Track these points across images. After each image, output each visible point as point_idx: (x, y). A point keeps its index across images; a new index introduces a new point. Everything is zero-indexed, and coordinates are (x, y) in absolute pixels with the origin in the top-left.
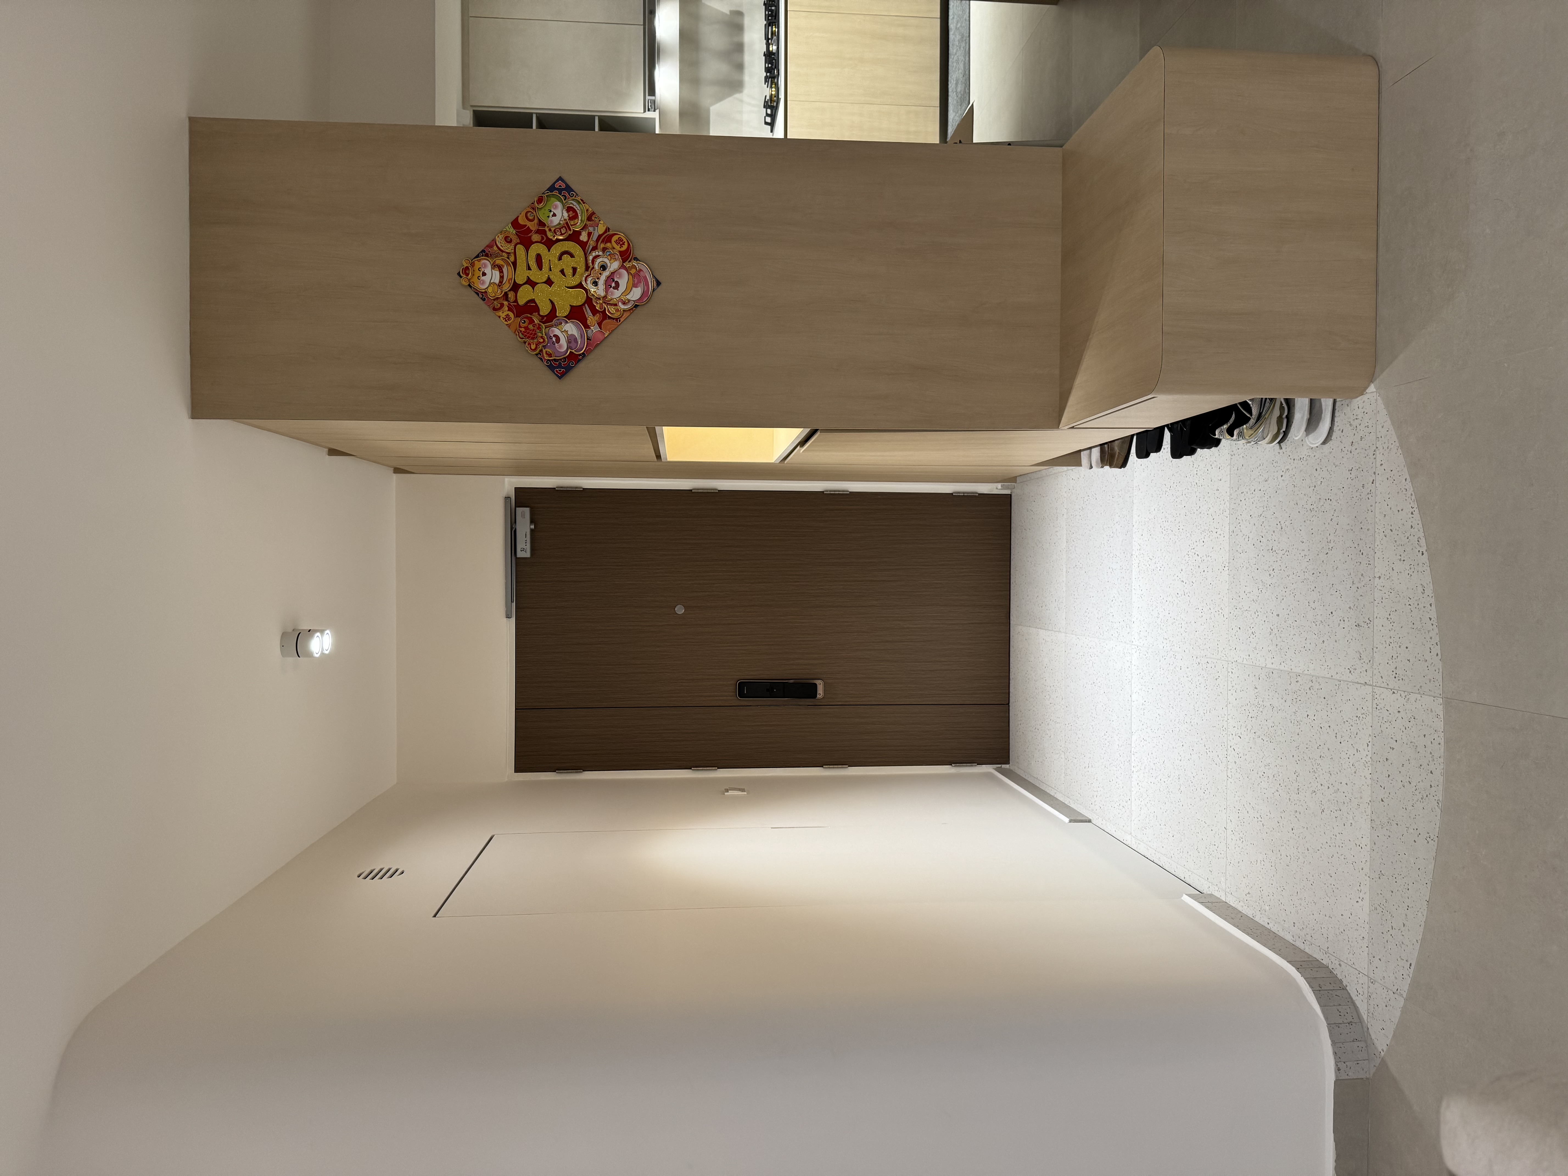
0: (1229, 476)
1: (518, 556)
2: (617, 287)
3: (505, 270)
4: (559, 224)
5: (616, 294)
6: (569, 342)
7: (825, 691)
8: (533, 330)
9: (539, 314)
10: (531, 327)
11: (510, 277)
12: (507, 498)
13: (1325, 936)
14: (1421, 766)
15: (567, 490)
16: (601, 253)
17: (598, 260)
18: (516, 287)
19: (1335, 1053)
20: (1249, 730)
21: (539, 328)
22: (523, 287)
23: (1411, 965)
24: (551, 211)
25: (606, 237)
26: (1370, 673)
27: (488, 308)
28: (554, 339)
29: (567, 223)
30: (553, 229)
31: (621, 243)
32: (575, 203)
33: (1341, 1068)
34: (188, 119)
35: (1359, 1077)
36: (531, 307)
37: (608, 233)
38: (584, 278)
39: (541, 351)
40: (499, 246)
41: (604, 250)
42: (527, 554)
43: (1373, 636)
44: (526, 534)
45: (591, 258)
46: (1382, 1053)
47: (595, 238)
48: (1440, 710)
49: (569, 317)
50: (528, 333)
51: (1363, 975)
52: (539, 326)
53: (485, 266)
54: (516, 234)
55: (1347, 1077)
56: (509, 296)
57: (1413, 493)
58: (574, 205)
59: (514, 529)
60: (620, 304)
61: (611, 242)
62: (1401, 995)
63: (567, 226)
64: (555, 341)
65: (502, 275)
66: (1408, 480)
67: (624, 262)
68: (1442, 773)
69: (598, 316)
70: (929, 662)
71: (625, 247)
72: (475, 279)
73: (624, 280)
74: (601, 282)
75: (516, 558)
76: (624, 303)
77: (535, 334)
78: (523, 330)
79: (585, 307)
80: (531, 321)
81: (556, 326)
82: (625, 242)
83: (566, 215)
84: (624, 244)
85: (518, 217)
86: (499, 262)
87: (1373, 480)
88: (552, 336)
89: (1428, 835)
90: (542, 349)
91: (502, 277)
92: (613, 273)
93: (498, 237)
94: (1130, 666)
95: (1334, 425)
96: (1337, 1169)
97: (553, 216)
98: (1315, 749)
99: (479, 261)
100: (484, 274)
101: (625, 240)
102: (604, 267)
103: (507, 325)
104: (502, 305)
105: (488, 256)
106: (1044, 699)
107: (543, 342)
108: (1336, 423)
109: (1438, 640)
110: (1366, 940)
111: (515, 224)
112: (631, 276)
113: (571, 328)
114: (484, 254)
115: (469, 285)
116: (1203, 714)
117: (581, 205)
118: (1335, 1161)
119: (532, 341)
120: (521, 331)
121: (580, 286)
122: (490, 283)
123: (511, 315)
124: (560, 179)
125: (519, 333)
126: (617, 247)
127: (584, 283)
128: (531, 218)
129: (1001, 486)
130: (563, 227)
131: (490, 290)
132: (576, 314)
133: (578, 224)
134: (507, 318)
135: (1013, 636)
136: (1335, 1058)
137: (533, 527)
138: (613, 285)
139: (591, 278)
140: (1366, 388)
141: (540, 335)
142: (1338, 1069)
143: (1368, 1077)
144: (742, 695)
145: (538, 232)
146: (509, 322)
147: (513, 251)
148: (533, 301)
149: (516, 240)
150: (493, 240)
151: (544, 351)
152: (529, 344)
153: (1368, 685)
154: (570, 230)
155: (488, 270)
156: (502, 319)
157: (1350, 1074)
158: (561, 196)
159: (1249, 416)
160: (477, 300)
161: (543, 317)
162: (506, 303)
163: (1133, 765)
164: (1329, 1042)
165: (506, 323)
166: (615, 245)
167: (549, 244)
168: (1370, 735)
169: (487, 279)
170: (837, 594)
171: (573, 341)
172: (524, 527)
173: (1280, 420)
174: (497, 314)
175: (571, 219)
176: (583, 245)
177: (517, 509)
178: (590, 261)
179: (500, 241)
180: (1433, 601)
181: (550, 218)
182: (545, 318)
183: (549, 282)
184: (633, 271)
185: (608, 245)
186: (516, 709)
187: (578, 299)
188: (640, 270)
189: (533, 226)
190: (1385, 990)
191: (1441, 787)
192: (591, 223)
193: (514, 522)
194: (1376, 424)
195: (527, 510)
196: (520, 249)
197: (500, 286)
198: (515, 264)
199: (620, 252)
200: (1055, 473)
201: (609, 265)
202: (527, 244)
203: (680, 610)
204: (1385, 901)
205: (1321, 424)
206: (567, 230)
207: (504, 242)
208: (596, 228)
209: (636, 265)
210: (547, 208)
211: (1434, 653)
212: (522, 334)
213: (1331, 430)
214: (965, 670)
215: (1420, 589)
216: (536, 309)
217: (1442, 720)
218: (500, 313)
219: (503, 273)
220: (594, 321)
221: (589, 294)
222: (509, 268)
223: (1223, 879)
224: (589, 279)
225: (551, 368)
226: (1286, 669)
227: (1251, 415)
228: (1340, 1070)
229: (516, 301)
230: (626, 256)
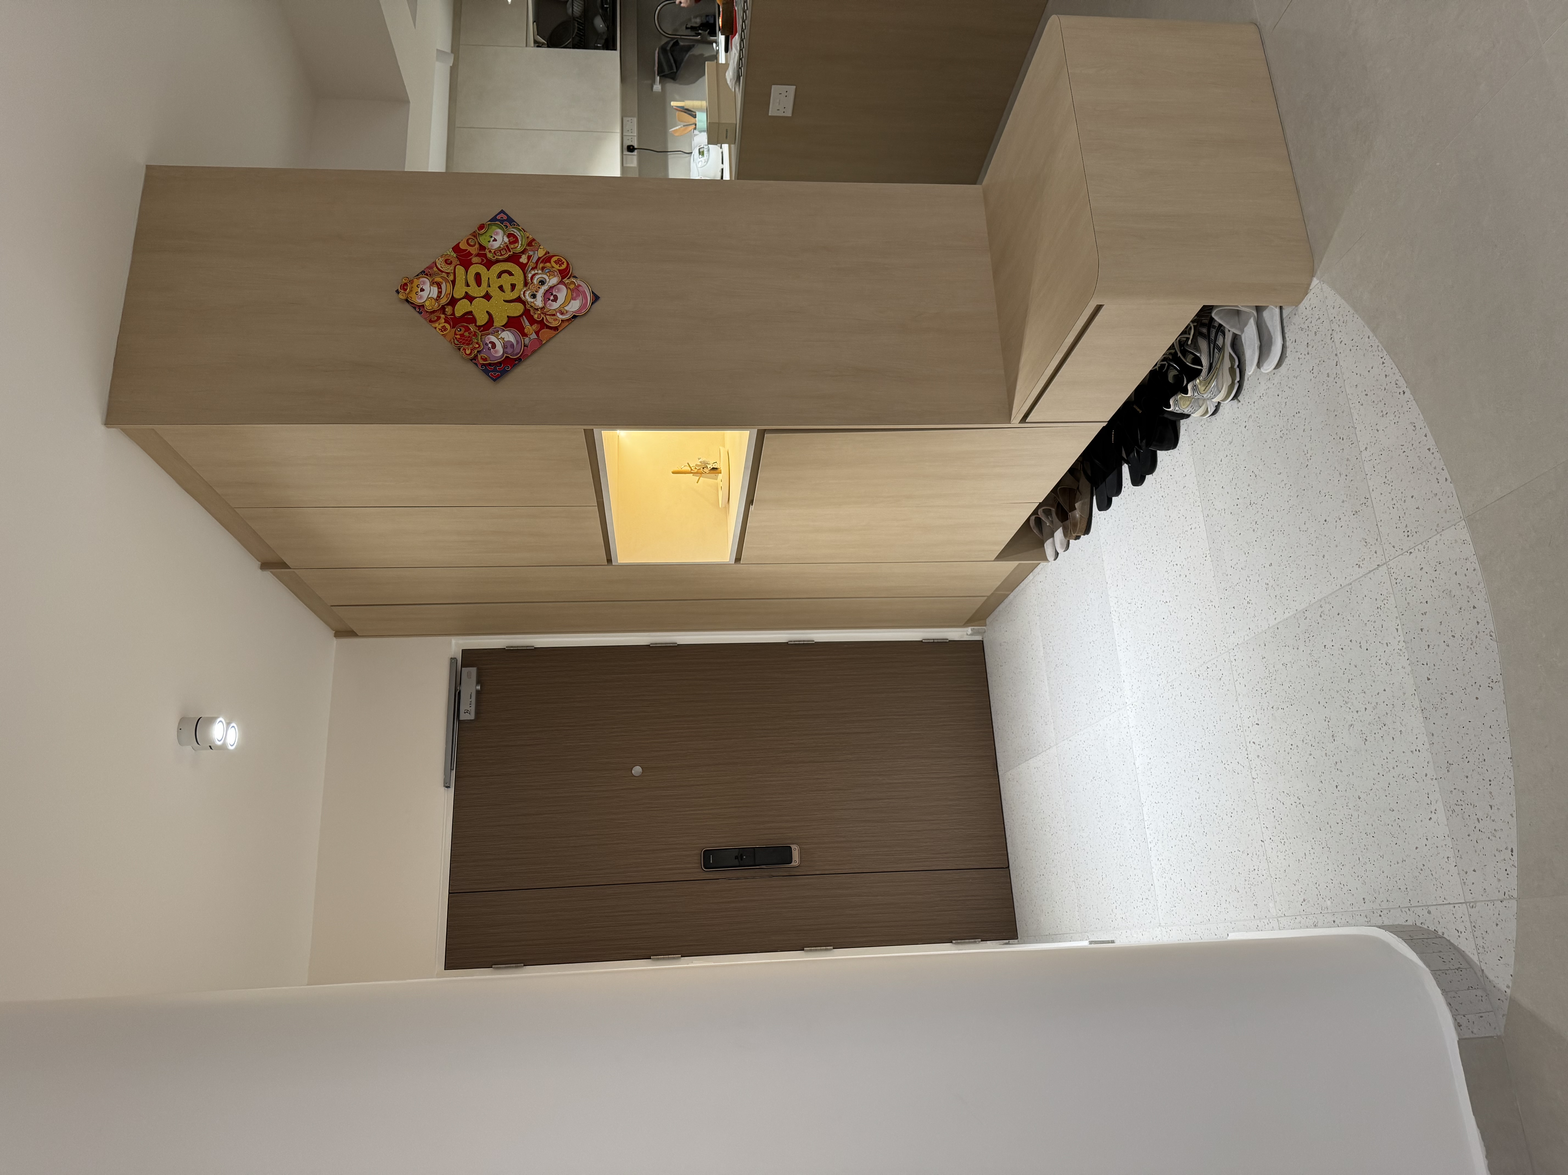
0: (1193, 466)
1: (462, 718)
2: (556, 299)
3: (443, 286)
4: (500, 247)
5: (555, 306)
6: (505, 347)
7: (801, 858)
8: (469, 337)
9: (476, 325)
10: (467, 334)
11: (448, 292)
12: (453, 660)
13: (1403, 888)
14: (1460, 609)
15: (518, 649)
16: (540, 272)
17: (537, 277)
18: (453, 302)
19: (1449, 1004)
20: (1266, 709)
21: (475, 335)
22: (461, 301)
23: (1512, 851)
24: (492, 237)
25: (547, 259)
26: (1380, 552)
27: (423, 320)
28: (490, 345)
29: (507, 246)
30: (493, 251)
31: (560, 263)
32: (515, 231)
33: (1461, 1023)
34: (145, 166)
35: (1487, 1035)
36: (469, 318)
37: (547, 255)
38: (522, 293)
39: (476, 356)
40: (439, 267)
41: (543, 269)
42: (472, 717)
43: (1374, 513)
44: (471, 695)
45: (530, 275)
46: (1508, 991)
47: (534, 260)
48: (1465, 535)
49: (506, 326)
50: (464, 340)
51: (1460, 905)
52: (475, 333)
53: (424, 283)
54: (457, 257)
55: (1472, 1036)
56: (447, 310)
57: (1379, 344)
58: (515, 232)
59: (458, 691)
60: (558, 314)
61: (550, 262)
62: (1511, 897)
63: (507, 248)
64: (490, 347)
65: (440, 290)
66: (1371, 335)
67: (562, 279)
68: (1486, 599)
69: (535, 327)
70: (916, 821)
71: (564, 266)
72: (413, 295)
73: (562, 293)
74: (540, 295)
75: (459, 721)
76: (562, 314)
77: (470, 340)
78: (458, 337)
79: (523, 318)
80: (467, 329)
81: (492, 334)
82: (564, 262)
83: (506, 240)
84: (563, 263)
85: (459, 243)
86: (438, 279)
87: (1337, 362)
88: (488, 342)
89: (1490, 681)
90: (477, 355)
91: (440, 292)
92: (551, 288)
93: (439, 260)
94: (1128, 731)
95: (1286, 341)
96: (1491, 1167)
97: (493, 241)
98: (1341, 677)
99: (418, 279)
100: (422, 290)
101: (564, 260)
102: (542, 282)
103: (442, 335)
104: (439, 318)
105: (428, 276)
106: (1045, 834)
107: (478, 348)
108: (1288, 339)
109: (1443, 464)
110: (1452, 859)
111: (456, 249)
112: (569, 291)
113: (508, 336)
114: (423, 273)
115: (407, 301)
116: (1214, 727)
117: (521, 232)
118: (1487, 1157)
119: (467, 347)
120: (456, 338)
121: (519, 300)
122: (428, 298)
123: (447, 326)
124: (502, 212)
125: (454, 340)
126: (557, 267)
127: (522, 296)
128: (472, 244)
129: (971, 630)
130: (503, 249)
131: (427, 304)
132: (513, 323)
133: (519, 247)
134: (444, 329)
135: (1003, 788)
136: (1451, 1011)
137: (479, 688)
138: (552, 298)
139: (530, 291)
140: (1309, 285)
141: (476, 341)
142: (1458, 1025)
143: (1499, 1034)
144: (707, 865)
145: (478, 255)
146: (445, 333)
147: (453, 271)
148: (470, 313)
149: (456, 262)
150: (434, 262)
151: (479, 356)
152: (464, 349)
153: (1381, 565)
154: (510, 251)
155: (427, 287)
156: (438, 329)
157: (1475, 1031)
158: (503, 226)
159: (1200, 367)
160: (413, 313)
161: (479, 327)
162: (443, 316)
163: (1149, 840)
164: (1438, 991)
165: (442, 333)
166: (554, 265)
167: (489, 264)
168: (1397, 618)
169: (425, 294)
170: (808, 749)
171: (509, 347)
172: (470, 688)
173: (1232, 370)
174: (433, 325)
175: (511, 243)
176: (523, 267)
177: (463, 669)
178: (529, 278)
179: (440, 263)
180: (1427, 430)
181: (491, 243)
182: (482, 328)
183: (487, 297)
184: (572, 286)
185: (548, 264)
186: (449, 893)
187: (517, 310)
188: (579, 286)
189: (474, 250)
190: (1490, 905)
191: (1489, 616)
192: (531, 248)
193: (459, 683)
194: (1326, 310)
195: (473, 670)
196: (460, 270)
197: (437, 300)
198: (454, 282)
199: (559, 270)
200: (1022, 589)
201: (548, 280)
202: (466, 264)
203: (637, 770)
204: (1461, 794)
205: (1273, 348)
206: (506, 252)
207: (443, 264)
208: (536, 252)
209: (575, 281)
210: (488, 234)
211: (1442, 480)
212: (458, 341)
213: (1284, 347)
214: (955, 829)
215: (1411, 428)
216: (473, 320)
217: (1471, 543)
218: (436, 325)
219: (441, 289)
220: (532, 331)
221: (527, 306)
222: (448, 284)
223: (1271, 905)
224: (528, 293)
225: (486, 372)
226: (1291, 613)
227: (1202, 367)
228: (1461, 1026)
229: (453, 314)
230: (565, 274)
